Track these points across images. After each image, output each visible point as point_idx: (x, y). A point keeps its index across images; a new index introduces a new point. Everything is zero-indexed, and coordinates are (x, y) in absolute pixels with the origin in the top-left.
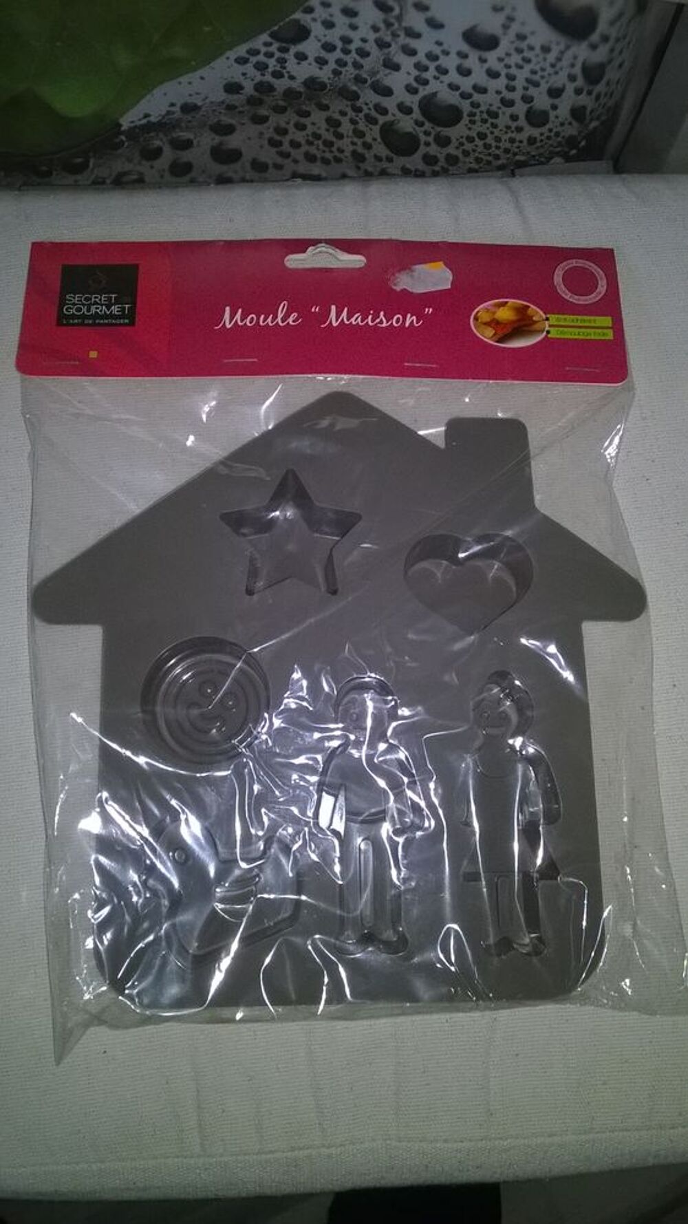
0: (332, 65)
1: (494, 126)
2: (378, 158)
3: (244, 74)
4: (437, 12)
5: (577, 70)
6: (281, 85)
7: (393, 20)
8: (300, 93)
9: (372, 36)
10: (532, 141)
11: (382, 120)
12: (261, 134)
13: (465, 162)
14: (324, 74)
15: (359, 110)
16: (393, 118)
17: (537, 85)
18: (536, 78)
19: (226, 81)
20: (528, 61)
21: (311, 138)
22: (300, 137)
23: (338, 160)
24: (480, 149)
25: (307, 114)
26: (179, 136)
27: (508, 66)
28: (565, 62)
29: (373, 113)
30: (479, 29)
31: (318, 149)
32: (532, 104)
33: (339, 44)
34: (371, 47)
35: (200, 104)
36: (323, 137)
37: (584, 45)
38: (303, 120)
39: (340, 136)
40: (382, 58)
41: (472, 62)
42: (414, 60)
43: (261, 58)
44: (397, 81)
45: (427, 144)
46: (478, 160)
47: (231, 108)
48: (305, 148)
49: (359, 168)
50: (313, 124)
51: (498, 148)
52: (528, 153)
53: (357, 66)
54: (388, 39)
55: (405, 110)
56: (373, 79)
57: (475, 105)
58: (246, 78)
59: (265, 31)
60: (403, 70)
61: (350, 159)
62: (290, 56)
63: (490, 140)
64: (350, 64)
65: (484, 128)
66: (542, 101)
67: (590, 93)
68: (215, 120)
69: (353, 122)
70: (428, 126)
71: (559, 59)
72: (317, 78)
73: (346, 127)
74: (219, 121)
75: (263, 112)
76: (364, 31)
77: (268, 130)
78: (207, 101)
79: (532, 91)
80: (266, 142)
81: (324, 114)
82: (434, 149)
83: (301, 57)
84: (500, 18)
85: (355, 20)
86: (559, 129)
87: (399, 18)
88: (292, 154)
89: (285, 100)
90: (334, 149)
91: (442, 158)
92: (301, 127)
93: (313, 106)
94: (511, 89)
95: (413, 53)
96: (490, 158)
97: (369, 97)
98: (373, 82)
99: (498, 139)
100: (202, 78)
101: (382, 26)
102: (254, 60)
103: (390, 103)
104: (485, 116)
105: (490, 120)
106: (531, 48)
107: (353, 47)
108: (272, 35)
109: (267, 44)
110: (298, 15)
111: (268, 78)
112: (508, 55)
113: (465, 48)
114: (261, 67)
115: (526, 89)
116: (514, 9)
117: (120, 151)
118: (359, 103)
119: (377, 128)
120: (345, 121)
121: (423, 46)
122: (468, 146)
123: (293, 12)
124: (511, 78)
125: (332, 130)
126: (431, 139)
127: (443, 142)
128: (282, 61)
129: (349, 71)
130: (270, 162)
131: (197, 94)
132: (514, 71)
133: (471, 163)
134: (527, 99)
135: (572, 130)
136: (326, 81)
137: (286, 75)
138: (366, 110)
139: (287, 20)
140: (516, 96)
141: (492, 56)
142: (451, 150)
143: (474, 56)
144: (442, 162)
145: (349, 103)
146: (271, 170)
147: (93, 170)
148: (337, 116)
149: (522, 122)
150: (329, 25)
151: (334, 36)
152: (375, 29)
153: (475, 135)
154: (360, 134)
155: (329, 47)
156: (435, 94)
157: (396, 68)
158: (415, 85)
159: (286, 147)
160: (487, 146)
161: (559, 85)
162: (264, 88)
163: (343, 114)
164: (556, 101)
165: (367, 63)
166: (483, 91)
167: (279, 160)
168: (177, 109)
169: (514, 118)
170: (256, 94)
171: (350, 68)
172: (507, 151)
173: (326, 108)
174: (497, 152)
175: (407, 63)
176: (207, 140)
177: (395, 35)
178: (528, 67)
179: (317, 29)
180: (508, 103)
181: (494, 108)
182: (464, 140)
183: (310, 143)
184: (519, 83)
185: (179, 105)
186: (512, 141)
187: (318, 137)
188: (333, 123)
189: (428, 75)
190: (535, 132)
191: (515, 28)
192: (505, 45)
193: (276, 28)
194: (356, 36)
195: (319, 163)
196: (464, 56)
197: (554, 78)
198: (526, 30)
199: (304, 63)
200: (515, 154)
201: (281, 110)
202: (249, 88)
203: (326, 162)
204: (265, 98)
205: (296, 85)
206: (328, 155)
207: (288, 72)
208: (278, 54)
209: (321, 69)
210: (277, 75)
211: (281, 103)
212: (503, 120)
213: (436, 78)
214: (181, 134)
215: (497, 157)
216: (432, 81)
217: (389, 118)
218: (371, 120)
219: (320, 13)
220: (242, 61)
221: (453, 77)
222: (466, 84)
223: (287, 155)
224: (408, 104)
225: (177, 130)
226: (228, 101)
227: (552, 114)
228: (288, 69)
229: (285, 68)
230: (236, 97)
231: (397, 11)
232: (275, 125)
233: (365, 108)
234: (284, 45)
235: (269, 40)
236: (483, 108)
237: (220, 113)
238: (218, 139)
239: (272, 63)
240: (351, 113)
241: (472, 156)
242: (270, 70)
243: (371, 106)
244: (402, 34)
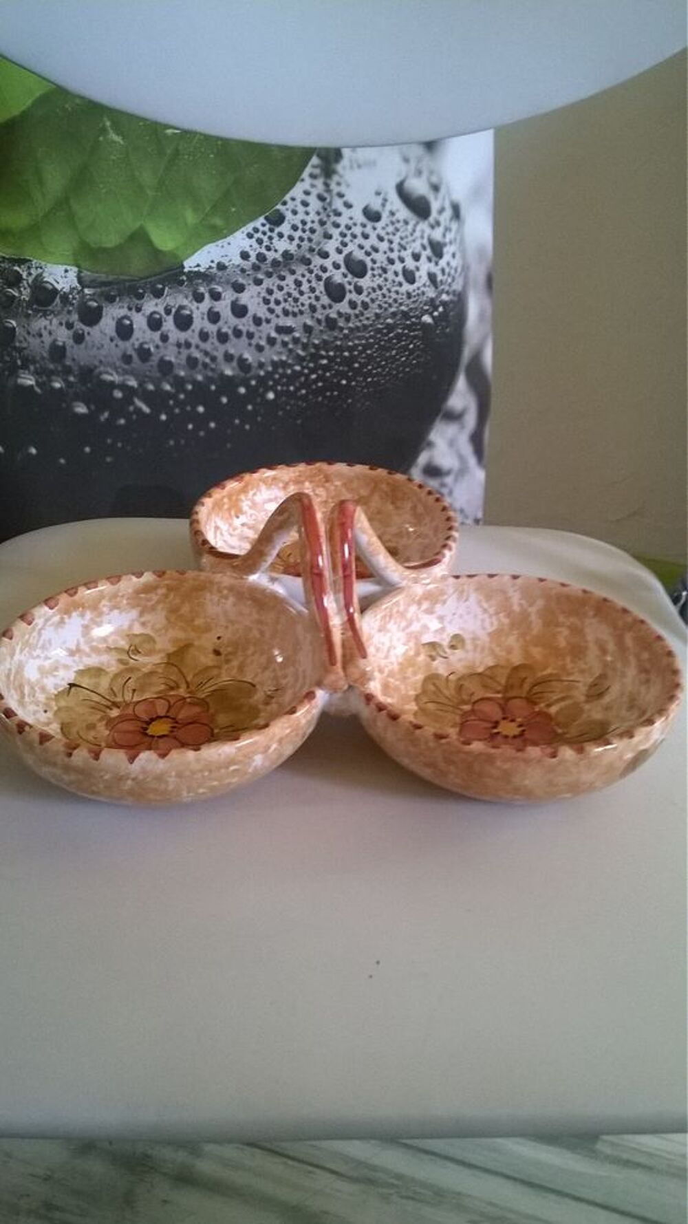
0: (296, 241)
1: (386, 280)
2: (324, 307)
3: (251, 246)
4: (349, 197)
5: (425, 241)
6: (270, 255)
7: (326, 206)
8: (279, 262)
9: (317, 218)
10: (409, 295)
11: (325, 276)
12: (259, 293)
13: (373, 308)
14: (292, 248)
15: (311, 272)
16: (331, 274)
17: (405, 249)
18: (403, 242)
19: (241, 250)
20: (397, 230)
21: (286, 297)
22: (279, 295)
23: (301, 313)
24: (380, 298)
25: (283, 278)
26: (215, 288)
27: (388, 234)
28: (418, 234)
29: (321, 273)
30: (369, 208)
31: (290, 305)
32: (405, 264)
33: (300, 226)
34: (316, 226)
35: (227, 264)
36: (293, 295)
37: (426, 222)
38: (283, 283)
39: (302, 293)
40: (322, 232)
41: (368, 230)
42: (339, 230)
43: (259, 235)
44: (331, 246)
45: (350, 292)
46: (380, 307)
47: (243, 271)
48: (283, 305)
49: (313, 317)
50: (287, 285)
51: (390, 297)
52: (408, 305)
53: (310, 240)
54: (325, 219)
55: (337, 266)
56: (319, 248)
57: (374, 262)
58: (252, 250)
59: (260, 216)
60: (334, 237)
61: (308, 311)
62: (274, 235)
63: (385, 291)
64: (306, 239)
65: (379, 281)
66: (410, 264)
67: (437, 264)
68: (235, 279)
69: (309, 281)
70: (350, 276)
71: (414, 231)
72: (290, 251)
73: (305, 287)
74: (236, 281)
75: (260, 276)
76: (312, 216)
77: (262, 289)
78: (231, 263)
79: (403, 254)
80: (261, 300)
81: (293, 277)
82: (353, 296)
83: (281, 235)
84: (379, 200)
85: (309, 209)
86: (422, 289)
87: (330, 204)
88: (276, 312)
89: (271, 267)
90: (299, 304)
91: (359, 302)
92: (281, 288)
93: (287, 272)
94: (392, 250)
95: (337, 226)
96: (386, 306)
97: (317, 261)
98: (319, 250)
99: (389, 291)
100: (229, 244)
101: (321, 211)
102: (256, 236)
103: (328, 263)
104: (380, 271)
105: (384, 275)
106: (398, 221)
107: (307, 227)
108: (266, 218)
109: (263, 225)
110: (279, 207)
111: (264, 251)
112: (387, 225)
113: (364, 220)
114: (260, 242)
115: (399, 251)
116: (386, 194)
117: (183, 288)
118: (311, 267)
119: (322, 283)
120: (304, 281)
121: (343, 221)
122: (373, 295)
123: (277, 204)
124: (391, 242)
125: (298, 289)
126: (352, 288)
127: (359, 290)
128: (271, 238)
129: (306, 244)
130: (263, 318)
131: (226, 256)
132: (391, 237)
133: (376, 308)
134: (402, 260)
135: (431, 293)
136: (292, 252)
137: (273, 249)
138: (315, 272)
139: (275, 208)
140: (394, 255)
141: (379, 225)
142: (363, 297)
143: (370, 225)
144: (359, 308)
145: (307, 267)
146: (264, 324)
147: (165, 298)
148: (300, 278)
149: (401, 278)
150: (295, 213)
151: (297, 220)
152: (318, 213)
153: (375, 286)
154: (313, 290)
155: (295, 228)
156: (351, 253)
157: (330, 237)
158: (341, 247)
159: (272, 305)
160: (384, 296)
161: (417, 251)
162: (262, 258)
163: (303, 276)
164: (418, 264)
165: (315, 237)
166: (376, 250)
167: (269, 316)
168: (214, 265)
169: (396, 274)
170: (257, 262)
171: (306, 242)
172: (395, 301)
173: (293, 272)
174: (391, 301)
175: (335, 233)
176: (229, 296)
177: (328, 216)
178: (399, 234)
179: (289, 215)
180: (391, 262)
181: (384, 265)
182: (370, 290)
183: (286, 301)
184: (395, 246)
185: (216, 262)
186: (397, 292)
187: (289, 295)
188: (298, 284)
189: (347, 239)
190: (410, 288)
191: (388, 207)
192: (385, 218)
193: (267, 214)
194: (308, 219)
195: (291, 317)
196: (364, 226)
197: (414, 245)
198: (394, 209)
199: (283, 239)
200: (401, 304)
201: (269, 275)
202: (253, 259)
203: (295, 315)
204: (263, 266)
205: (278, 256)
206: (296, 310)
207: (274, 247)
208: (269, 234)
209: (291, 244)
210: (268, 249)
211: (271, 270)
212: (390, 275)
213: (351, 241)
214: (216, 287)
215: (390, 306)
216: (350, 244)
217: (328, 274)
218: (319, 278)
219: (290, 205)
220: (250, 236)
221: (360, 240)
222: (367, 244)
223: (271, 311)
224: (338, 262)
225: (213, 283)
226: (242, 265)
227: (417, 274)
228: (274, 244)
229: (271, 243)
230: (246, 262)
231: (328, 200)
232: (267, 286)
233: (315, 269)
234: (272, 226)
235: (265, 222)
236: (378, 265)
237: (237, 274)
238: (236, 295)
239: (265, 239)
240: (308, 275)
241: (378, 302)
242: (265, 244)
243: (318, 267)
244: (331, 214)
